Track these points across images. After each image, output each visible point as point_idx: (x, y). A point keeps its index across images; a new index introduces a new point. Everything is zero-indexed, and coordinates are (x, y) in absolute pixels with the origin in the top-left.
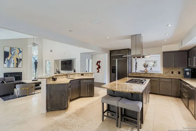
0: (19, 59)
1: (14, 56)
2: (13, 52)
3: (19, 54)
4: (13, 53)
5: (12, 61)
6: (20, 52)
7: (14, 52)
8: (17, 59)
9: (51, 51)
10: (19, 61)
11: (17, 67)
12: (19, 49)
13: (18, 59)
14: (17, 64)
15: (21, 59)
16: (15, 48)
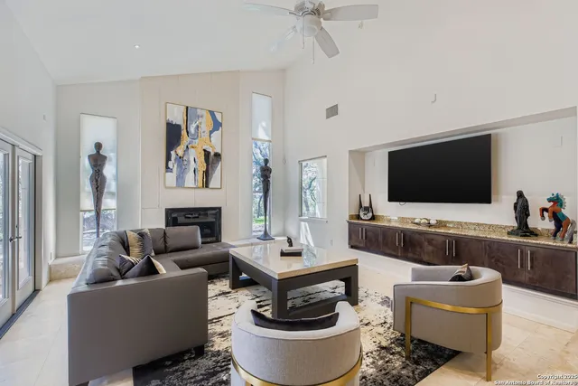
0: (212, 154)
1: (197, 141)
2: (194, 125)
3: (211, 132)
4: (192, 130)
5: (192, 160)
6: (217, 125)
7: (198, 127)
8: (207, 154)
9: (333, 111)
10: (212, 159)
11: (207, 187)
12: (212, 113)
13: (209, 153)
14: (207, 174)
15: (218, 155)
16: (199, 112)
